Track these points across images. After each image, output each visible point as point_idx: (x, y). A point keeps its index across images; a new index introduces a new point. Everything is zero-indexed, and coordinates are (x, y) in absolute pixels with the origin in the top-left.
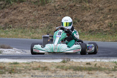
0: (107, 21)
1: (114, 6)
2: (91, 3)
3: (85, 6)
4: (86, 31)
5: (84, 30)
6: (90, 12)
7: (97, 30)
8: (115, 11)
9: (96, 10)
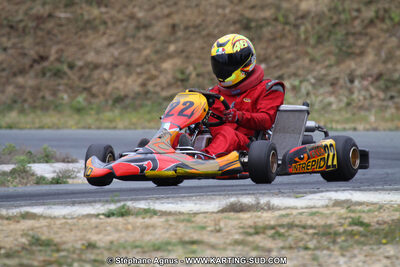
0: (167, 65)
1: (185, 14)
2: (106, 6)
3: (86, 17)
4: (102, 98)
5: (94, 96)
6: (106, 36)
7: (138, 94)
8: (192, 30)
9: (126, 28)
